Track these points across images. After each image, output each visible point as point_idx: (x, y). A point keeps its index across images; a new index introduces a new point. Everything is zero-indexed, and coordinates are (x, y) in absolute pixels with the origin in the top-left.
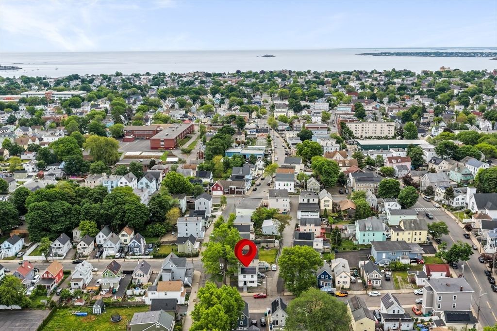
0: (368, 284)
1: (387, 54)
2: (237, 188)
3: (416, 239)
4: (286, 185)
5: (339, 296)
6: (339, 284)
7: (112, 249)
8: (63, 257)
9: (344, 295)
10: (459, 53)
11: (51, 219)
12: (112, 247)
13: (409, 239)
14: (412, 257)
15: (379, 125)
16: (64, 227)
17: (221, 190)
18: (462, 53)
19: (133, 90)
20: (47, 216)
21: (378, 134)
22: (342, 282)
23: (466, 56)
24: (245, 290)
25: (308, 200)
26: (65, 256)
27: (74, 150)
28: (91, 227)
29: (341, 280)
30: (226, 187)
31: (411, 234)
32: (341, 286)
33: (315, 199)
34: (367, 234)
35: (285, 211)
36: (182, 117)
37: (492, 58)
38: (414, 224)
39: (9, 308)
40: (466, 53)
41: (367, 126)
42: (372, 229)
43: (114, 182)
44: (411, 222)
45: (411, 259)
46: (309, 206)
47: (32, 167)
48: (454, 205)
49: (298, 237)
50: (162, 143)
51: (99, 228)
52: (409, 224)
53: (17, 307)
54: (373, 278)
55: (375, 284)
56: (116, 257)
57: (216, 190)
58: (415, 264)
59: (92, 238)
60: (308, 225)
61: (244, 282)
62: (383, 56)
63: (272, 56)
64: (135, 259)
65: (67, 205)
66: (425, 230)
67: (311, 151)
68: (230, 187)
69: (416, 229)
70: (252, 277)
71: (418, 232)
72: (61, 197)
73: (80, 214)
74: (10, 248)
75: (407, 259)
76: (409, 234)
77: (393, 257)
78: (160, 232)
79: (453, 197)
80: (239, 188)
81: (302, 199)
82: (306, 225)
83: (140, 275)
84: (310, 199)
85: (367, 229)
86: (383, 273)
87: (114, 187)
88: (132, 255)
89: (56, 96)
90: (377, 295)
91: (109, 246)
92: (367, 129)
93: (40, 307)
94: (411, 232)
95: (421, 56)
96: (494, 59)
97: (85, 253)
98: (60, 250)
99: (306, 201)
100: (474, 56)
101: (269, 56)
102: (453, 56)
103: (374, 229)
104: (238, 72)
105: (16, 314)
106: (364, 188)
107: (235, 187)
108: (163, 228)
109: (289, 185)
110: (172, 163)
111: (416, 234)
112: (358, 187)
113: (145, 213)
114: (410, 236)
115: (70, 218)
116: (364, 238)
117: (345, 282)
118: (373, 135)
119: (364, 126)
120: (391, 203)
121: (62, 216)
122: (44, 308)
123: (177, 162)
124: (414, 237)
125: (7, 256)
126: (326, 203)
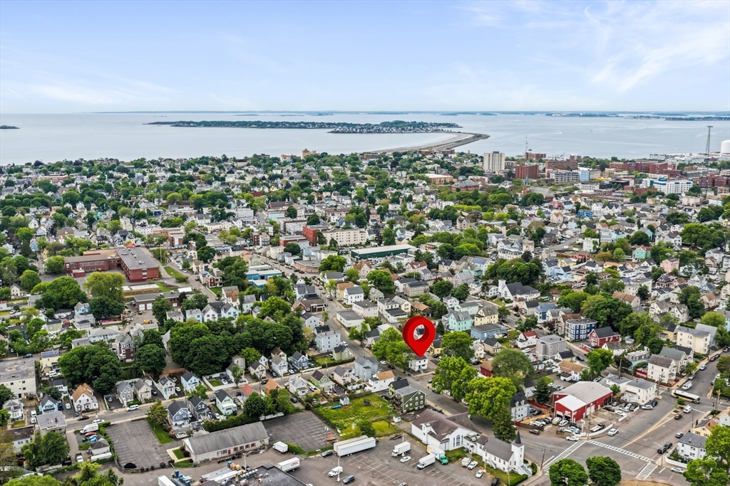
1: (192, 124)
4: (357, 297)
8: (247, 382)
10: (287, 123)
14: (502, 332)
15: (352, 232)
17: (304, 309)
18: (290, 123)
21: (352, 242)
23: (296, 128)
24: (422, 372)
25: (392, 306)
29: (479, 353)
30: (308, 306)
32: (479, 357)
33: (397, 305)
34: (461, 323)
37: (330, 130)
38: (489, 310)
39: (275, 416)
40: (294, 124)
41: (341, 235)
42: (464, 319)
45: (503, 334)
46: (395, 311)
48: (489, 296)
50: (144, 274)
52: (486, 311)
53: (281, 414)
56: (292, 373)
58: (506, 337)
61: (419, 367)
62: (186, 126)
63: (13, 128)
66: (497, 314)
69: (491, 315)
70: (425, 361)
75: (500, 334)
77: (491, 335)
79: (488, 290)
80: (320, 306)
81: (387, 306)
88: (302, 369)
92: (341, 237)
95: (238, 126)
96: (332, 132)
97: (264, 375)
100: (305, 128)
101: (9, 128)
102: (280, 128)
106: (416, 291)
107: (317, 305)
109: (360, 297)
111: (491, 318)
114: (488, 320)
116: (460, 326)
117: (481, 354)
118: (348, 243)
119: (339, 235)
120: (451, 300)
126: (407, 307)
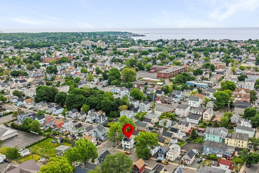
0: (184, 162)
2: (168, 101)
3: (240, 145)
4: (194, 103)
5: (163, 164)
6: (168, 157)
7: (89, 119)
8: (72, 118)
9: (166, 163)
11: (74, 102)
12: (89, 118)
13: (235, 144)
14: (225, 154)
16: (78, 106)
17: (160, 101)
19: (180, 48)
20: (72, 100)
22: (169, 157)
24: (124, 149)
25: (197, 112)
26: (73, 118)
27: (116, 74)
28: (86, 108)
30: (163, 99)
31: (236, 141)
32: (169, 159)
33: (200, 113)
34: (210, 136)
35: (184, 116)
36: (188, 63)
38: (239, 135)
42: (213, 134)
43: (115, 90)
44: (238, 134)
45: (223, 155)
46: (197, 116)
47: (97, 80)
49: (170, 130)
50: (162, 75)
51: (90, 109)
52: (236, 135)
53: (37, 134)
54: (186, 159)
55: (186, 162)
56: (90, 122)
57: (158, 100)
59: (85, 113)
60: (182, 125)
61: (124, 145)
64: (96, 125)
65: (82, 96)
66: (245, 141)
67: (227, 86)
68: (165, 100)
69: (239, 139)
70: (128, 143)
71: (241, 141)
72: (82, 93)
73: (85, 101)
74: (56, 111)
75: (220, 154)
76: (235, 141)
77: (213, 151)
78: (115, 115)
80: (170, 101)
81: (193, 111)
82: (181, 125)
83: (85, 131)
84: (198, 112)
85: (210, 133)
86: (201, 158)
87: (115, 92)
88: (96, 123)
89: (143, 49)
90: (183, 168)
91: (89, 117)
93: (44, 135)
94: (236, 140)
97: (80, 119)
98: (72, 115)
99: (195, 113)
103: (214, 134)
104: (250, 40)
105: (36, 136)
106: (240, 111)
107: (167, 100)
108: (116, 114)
109: (196, 103)
110: (159, 85)
111: (239, 142)
112: (236, 111)
113: (109, 105)
114: (236, 143)
115: (81, 102)
116: (208, 138)
117: (171, 157)
120: (245, 122)
121: (79, 101)
122: (45, 136)
123: (161, 85)
124: (238, 143)
125: (54, 114)
126: (206, 116)
